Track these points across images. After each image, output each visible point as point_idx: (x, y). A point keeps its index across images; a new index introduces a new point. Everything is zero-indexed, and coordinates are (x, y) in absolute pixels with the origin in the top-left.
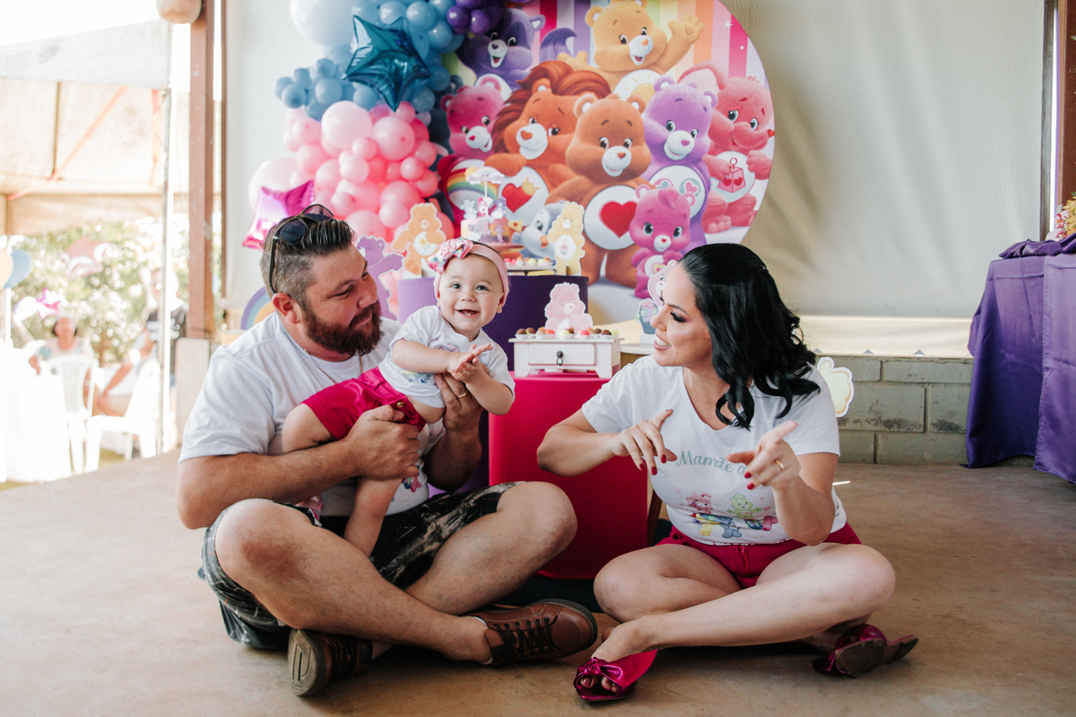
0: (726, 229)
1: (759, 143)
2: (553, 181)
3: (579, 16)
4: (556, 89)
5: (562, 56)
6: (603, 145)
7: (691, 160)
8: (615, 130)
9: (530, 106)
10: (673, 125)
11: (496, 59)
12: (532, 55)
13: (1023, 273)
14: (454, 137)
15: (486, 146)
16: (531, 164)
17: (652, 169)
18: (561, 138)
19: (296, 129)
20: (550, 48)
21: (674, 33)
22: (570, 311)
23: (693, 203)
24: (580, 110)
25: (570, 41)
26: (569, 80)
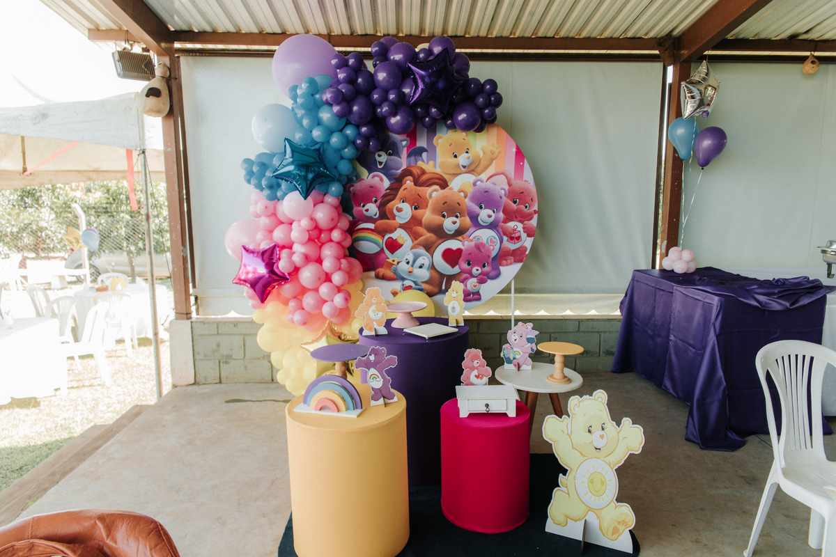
0: (511, 264)
1: (529, 217)
2: (415, 236)
3: (430, 141)
4: (417, 183)
5: (420, 163)
6: (444, 216)
7: (493, 226)
8: (450, 209)
9: (401, 193)
10: (483, 206)
11: (381, 163)
12: (403, 162)
13: (656, 285)
14: (356, 209)
15: (375, 215)
16: (402, 226)
17: (471, 230)
18: (419, 212)
19: (259, 207)
20: (413, 158)
21: (484, 153)
22: (478, 365)
23: (494, 249)
24: (431, 196)
25: (424, 155)
26: (424, 177)
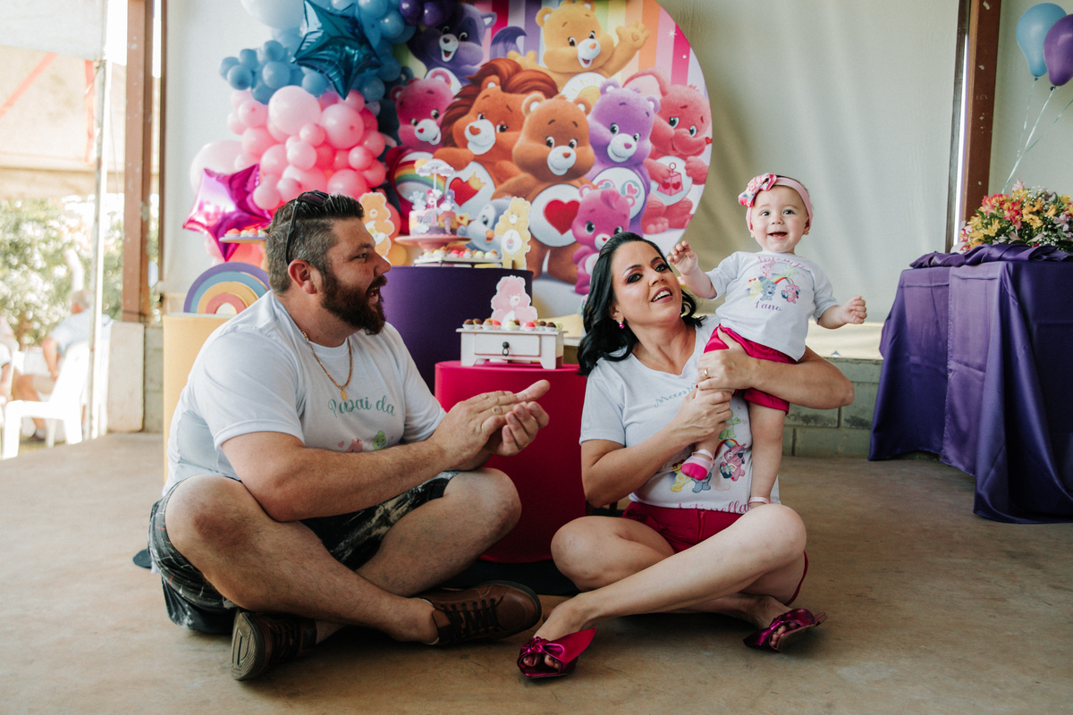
0: (664, 231)
1: (697, 149)
2: (499, 177)
3: (530, 16)
4: (505, 86)
5: (512, 54)
6: (549, 144)
7: (633, 163)
8: (561, 130)
9: (479, 102)
10: (617, 128)
11: (447, 53)
12: (484, 51)
14: (403, 128)
15: (435, 139)
16: (479, 159)
17: (595, 169)
18: (508, 135)
19: (242, 111)
20: (500, 46)
21: (620, 38)
23: (633, 204)
24: (528, 109)
25: (520, 40)
26: (518, 78)
